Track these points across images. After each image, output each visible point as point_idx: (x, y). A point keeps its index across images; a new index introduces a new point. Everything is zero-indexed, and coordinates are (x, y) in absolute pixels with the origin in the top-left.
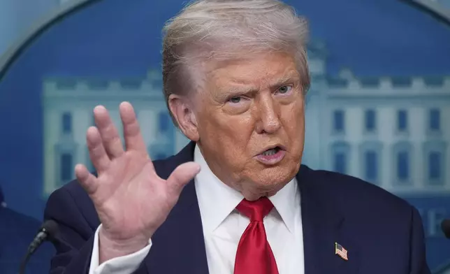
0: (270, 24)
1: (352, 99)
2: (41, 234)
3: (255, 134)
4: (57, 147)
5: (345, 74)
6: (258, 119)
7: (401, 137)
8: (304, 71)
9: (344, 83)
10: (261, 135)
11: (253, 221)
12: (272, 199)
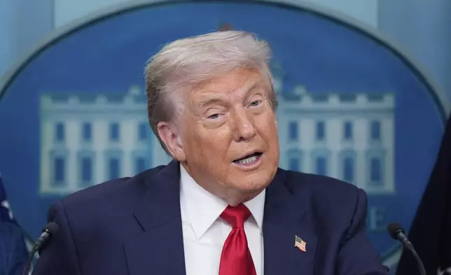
0: (236, 48)
1: (305, 112)
2: (44, 234)
3: (233, 142)
4: (52, 153)
5: (299, 90)
6: (236, 129)
7: (347, 145)
8: (270, 87)
9: (297, 99)
10: (239, 143)
11: (235, 228)
12: (248, 204)
